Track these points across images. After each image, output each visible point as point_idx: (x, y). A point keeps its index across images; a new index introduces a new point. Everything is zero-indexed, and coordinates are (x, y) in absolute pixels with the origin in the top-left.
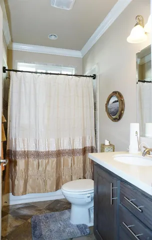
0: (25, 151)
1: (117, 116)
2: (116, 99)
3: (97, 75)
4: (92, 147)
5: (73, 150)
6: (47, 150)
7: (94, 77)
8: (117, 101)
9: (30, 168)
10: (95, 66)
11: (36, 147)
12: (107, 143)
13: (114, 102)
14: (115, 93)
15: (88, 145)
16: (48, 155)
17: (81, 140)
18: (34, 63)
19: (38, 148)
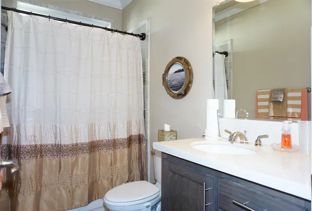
0: (36, 146)
1: (181, 91)
2: (181, 68)
3: (148, 34)
4: (139, 135)
5: (114, 140)
6: (75, 142)
7: (143, 37)
8: (182, 70)
9: (45, 172)
10: (145, 22)
11: (56, 138)
12: (167, 128)
13: (176, 72)
14: (179, 59)
15: (135, 132)
16: (75, 149)
17: (126, 126)
18: (47, 7)
19: (58, 139)
